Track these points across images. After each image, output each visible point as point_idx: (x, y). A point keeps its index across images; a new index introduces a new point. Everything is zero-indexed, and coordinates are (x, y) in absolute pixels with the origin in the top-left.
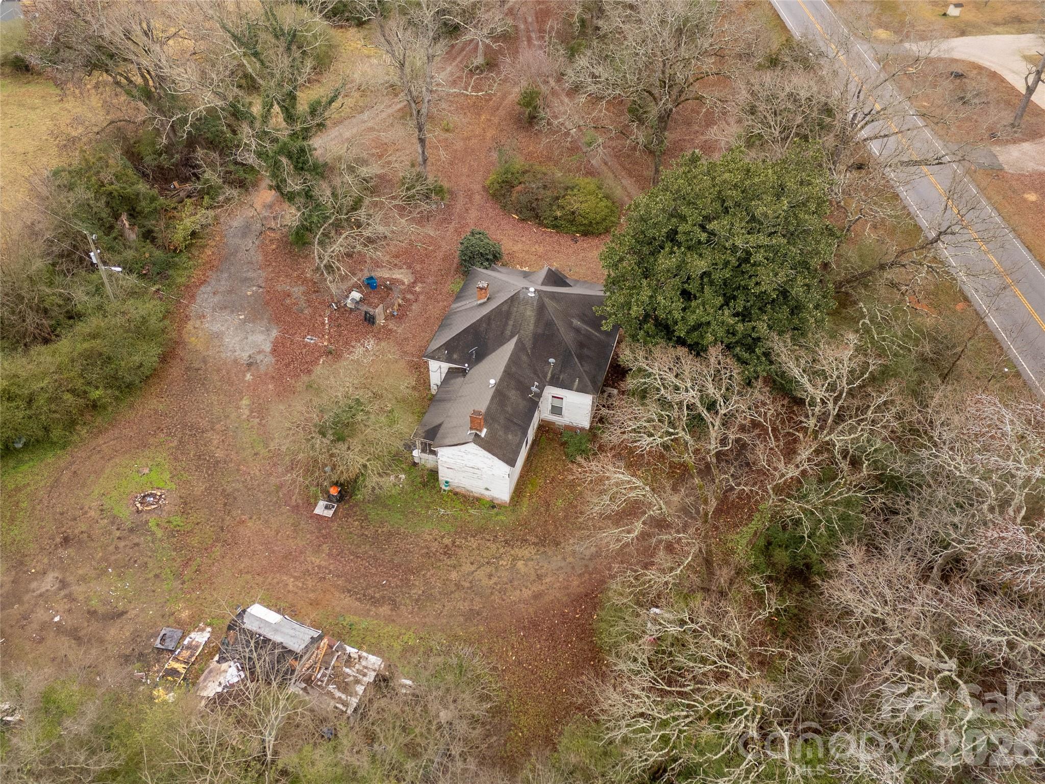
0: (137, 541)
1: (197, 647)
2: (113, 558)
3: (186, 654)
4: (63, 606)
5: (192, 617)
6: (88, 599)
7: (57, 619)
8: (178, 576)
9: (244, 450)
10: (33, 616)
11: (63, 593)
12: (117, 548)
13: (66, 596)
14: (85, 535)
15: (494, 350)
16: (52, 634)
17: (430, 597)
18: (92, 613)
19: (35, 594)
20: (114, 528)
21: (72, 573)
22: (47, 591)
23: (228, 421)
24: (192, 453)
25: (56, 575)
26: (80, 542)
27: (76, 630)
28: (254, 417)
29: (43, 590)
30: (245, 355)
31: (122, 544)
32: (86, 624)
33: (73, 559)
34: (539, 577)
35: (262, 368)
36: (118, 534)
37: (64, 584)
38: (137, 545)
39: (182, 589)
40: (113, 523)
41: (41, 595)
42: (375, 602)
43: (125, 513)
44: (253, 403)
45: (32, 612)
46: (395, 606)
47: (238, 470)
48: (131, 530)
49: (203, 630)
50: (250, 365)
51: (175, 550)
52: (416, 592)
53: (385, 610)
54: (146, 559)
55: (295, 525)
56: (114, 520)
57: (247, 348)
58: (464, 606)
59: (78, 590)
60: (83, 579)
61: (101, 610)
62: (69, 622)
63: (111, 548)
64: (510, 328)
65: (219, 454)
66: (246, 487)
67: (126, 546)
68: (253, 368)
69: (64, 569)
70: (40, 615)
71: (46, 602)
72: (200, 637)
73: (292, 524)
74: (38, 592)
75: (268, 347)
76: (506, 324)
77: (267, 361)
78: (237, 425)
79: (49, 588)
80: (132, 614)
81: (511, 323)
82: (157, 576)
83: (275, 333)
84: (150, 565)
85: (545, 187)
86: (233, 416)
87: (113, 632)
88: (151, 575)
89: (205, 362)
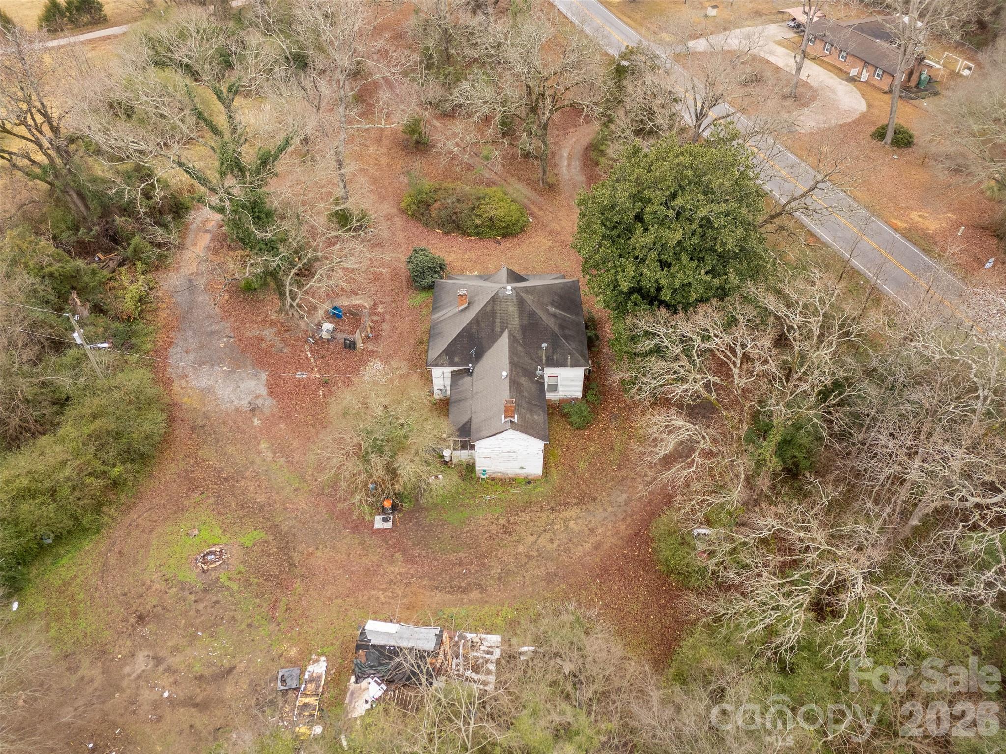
0: (215, 599)
1: (319, 677)
2: (198, 621)
3: (311, 687)
4: (167, 680)
5: (301, 652)
6: (190, 667)
7: (166, 694)
8: (272, 619)
9: (283, 488)
10: (140, 699)
11: (161, 668)
12: (198, 611)
13: (165, 670)
14: (159, 608)
15: (490, 347)
16: (168, 710)
17: (509, 573)
18: (200, 678)
19: (132, 678)
20: (186, 593)
21: (162, 647)
22: (143, 671)
23: (256, 467)
24: (234, 504)
25: (146, 654)
26: (156, 616)
27: (190, 698)
28: (279, 457)
29: (139, 671)
30: (244, 403)
31: (201, 606)
32: (199, 690)
33: (156, 634)
34: (592, 530)
35: (267, 411)
36: (193, 598)
37: (158, 660)
38: (217, 602)
39: (279, 630)
40: (183, 589)
41: (139, 677)
42: (464, 590)
43: (191, 576)
44: (272, 445)
45: (137, 695)
46: (482, 589)
47: (286, 509)
48: (205, 591)
49: (317, 661)
50: (253, 411)
51: (257, 596)
52: (496, 571)
53: (475, 594)
54: (232, 613)
55: (362, 544)
56: (182, 586)
57: (242, 396)
58: (542, 572)
59: (175, 661)
60: (176, 649)
61: (207, 672)
62: (181, 693)
63: (192, 613)
64: (498, 324)
65: (261, 499)
66: (300, 522)
67: (205, 607)
68: (257, 413)
69: (151, 646)
70: (147, 696)
71: (148, 682)
72: (319, 668)
73: (359, 544)
74: (135, 675)
75: (264, 391)
76: (494, 322)
77: (268, 404)
78: (265, 468)
79: (144, 668)
80: (241, 667)
81: (498, 320)
82: (249, 626)
83: (264, 376)
84: (238, 617)
85: (458, 201)
86: (258, 460)
87: (229, 689)
88: (243, 626)
89: (207, 418)
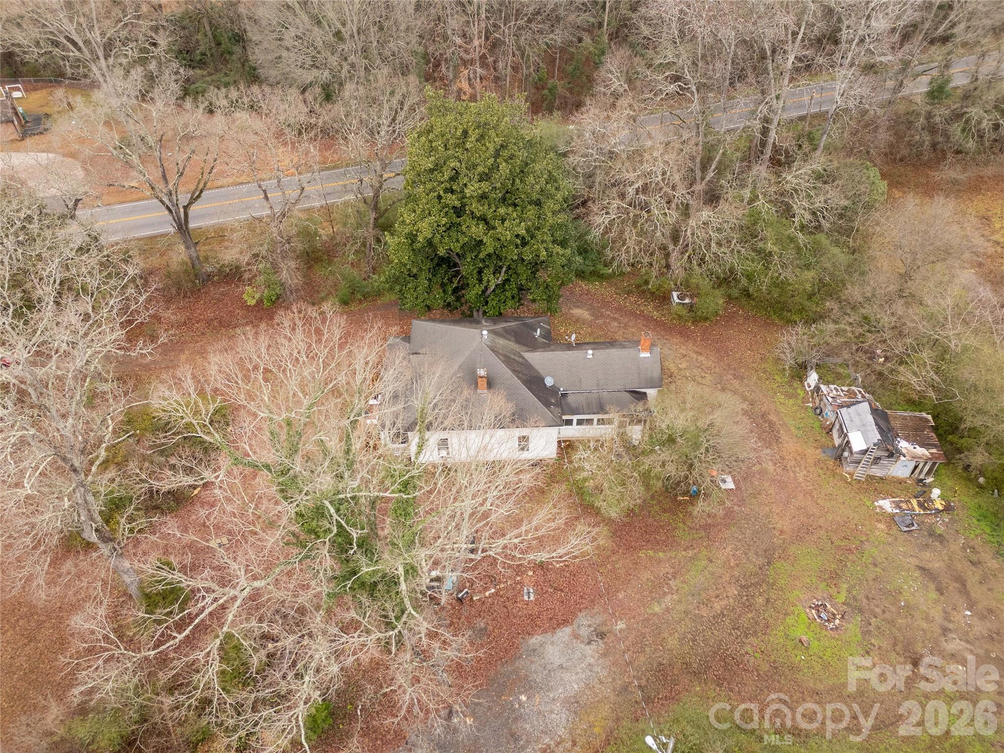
0: (865, 601)
1: (894, 502)
2: (893, 609)
3: (904, 506)
4: (956, 616)
5: (879, 521)
6: (936, 601)
7: (969, 613)
8: (860, 549)
9: (713, 574)
10: (985, 633)
11: (951, 626)
12: (884, 612)
13: (950, 621)
14: (897, 648)
15: (538, 372)
16: (980, 606)
18: (940, 590)
19: (972, 648)
20: (871, 628)
21: (932, 632)
22: (961, 640)
23: (691, 607)
24: (750, 615)
25: (945, 644)
26: (906, 649)
27: (960, 592)
28: (670, 588)
29: (963, 643)
30: (589, 650)
31: (878, 610)
32: (950, 588)
33: (923, 642)
35: (599, 619)
36: (873, 620)
37: (945, 631)
38: (867, 598)
39: (867, 540)
40: (869, 632)
41: (968, 642)
42: (771, 424)
44: (653, 599)
45: (983, 637)
47: (737, 565)
48: (861, 611)
49: (880, 507)
50: (602, 635)
51: (846, 566)
53: (773, 417)
54: (871, 583)
55: (754, 496)
56: (866, 633)
57: (578, 654)
59: (937, 614)
60: (927, 619)
61: (932, 586)
62: (961, 602)
63: (888, 615)
64: (517, 358)
65: (733, 591)
66: (749, 549)
67: (877, 606)
68: (604, 629)
69: (936, 643)
70: (980, 628)
71: (967, 632)
72: (886, 505)
73: (756, 498)
74: (968, 646)
75: (564, 633)
76: (514, 359)
77: (585, 622)
78: (690, 598)
79: (958, 640)
80: (914, 561)
81: (512, 356)
82: (875, 565)
84: (872, 576)
86: (681, 608)
87: (937, 565)
88: (878, 569)
89: (625, 688)
